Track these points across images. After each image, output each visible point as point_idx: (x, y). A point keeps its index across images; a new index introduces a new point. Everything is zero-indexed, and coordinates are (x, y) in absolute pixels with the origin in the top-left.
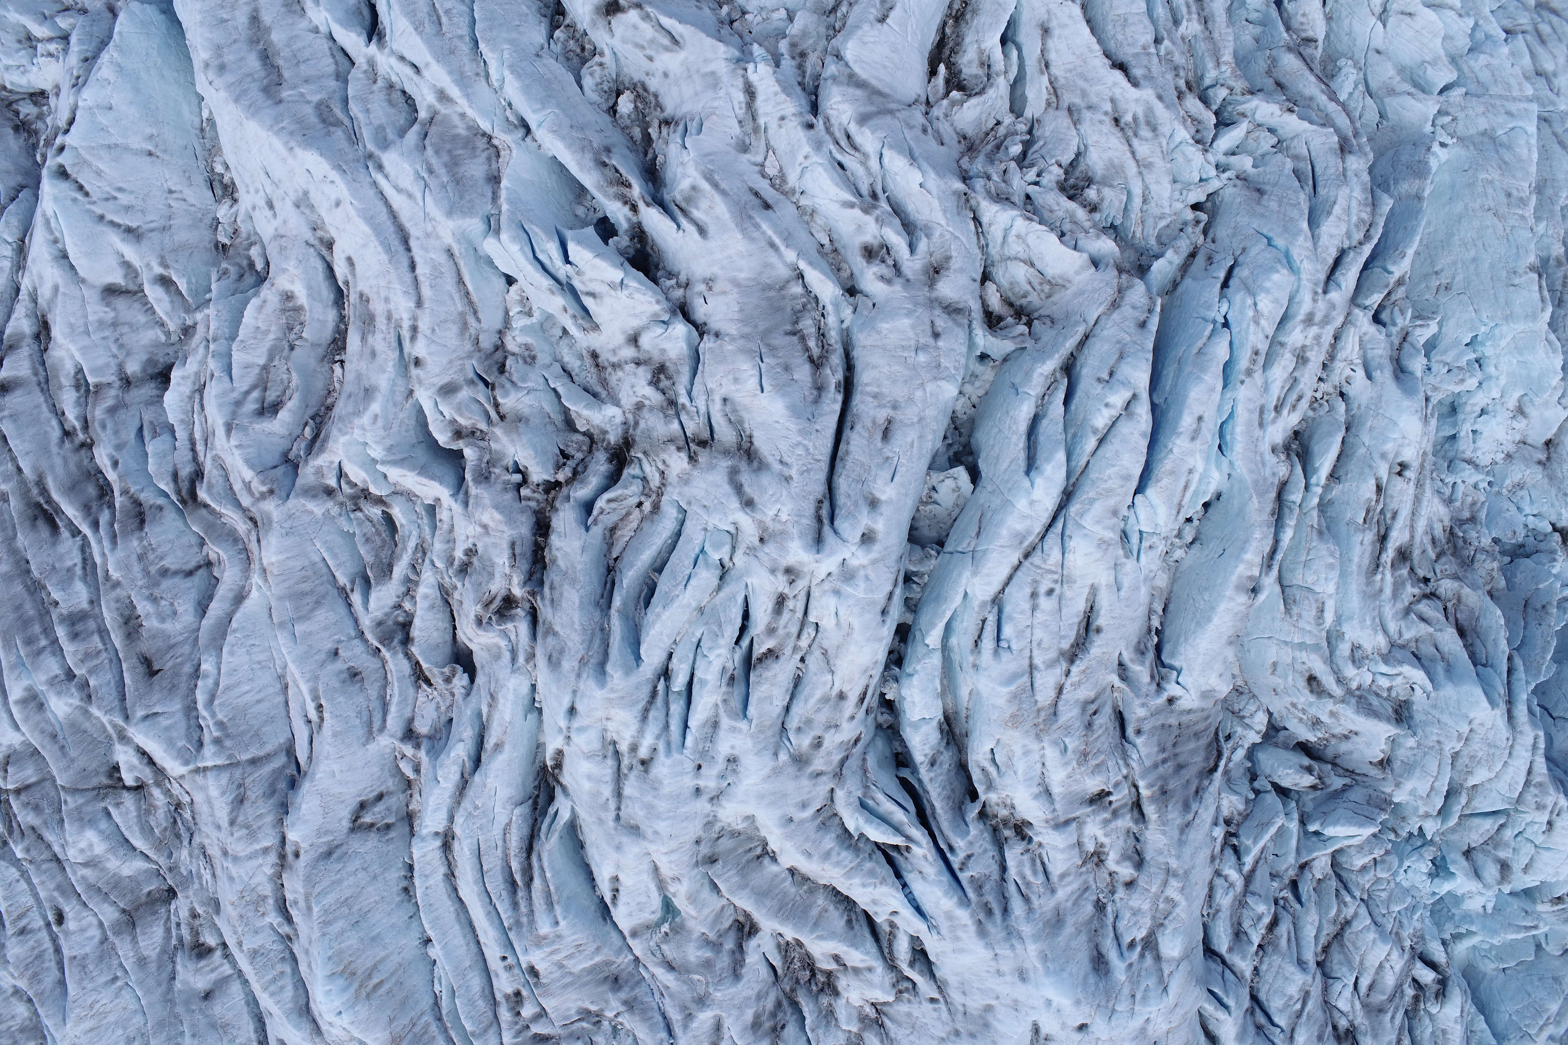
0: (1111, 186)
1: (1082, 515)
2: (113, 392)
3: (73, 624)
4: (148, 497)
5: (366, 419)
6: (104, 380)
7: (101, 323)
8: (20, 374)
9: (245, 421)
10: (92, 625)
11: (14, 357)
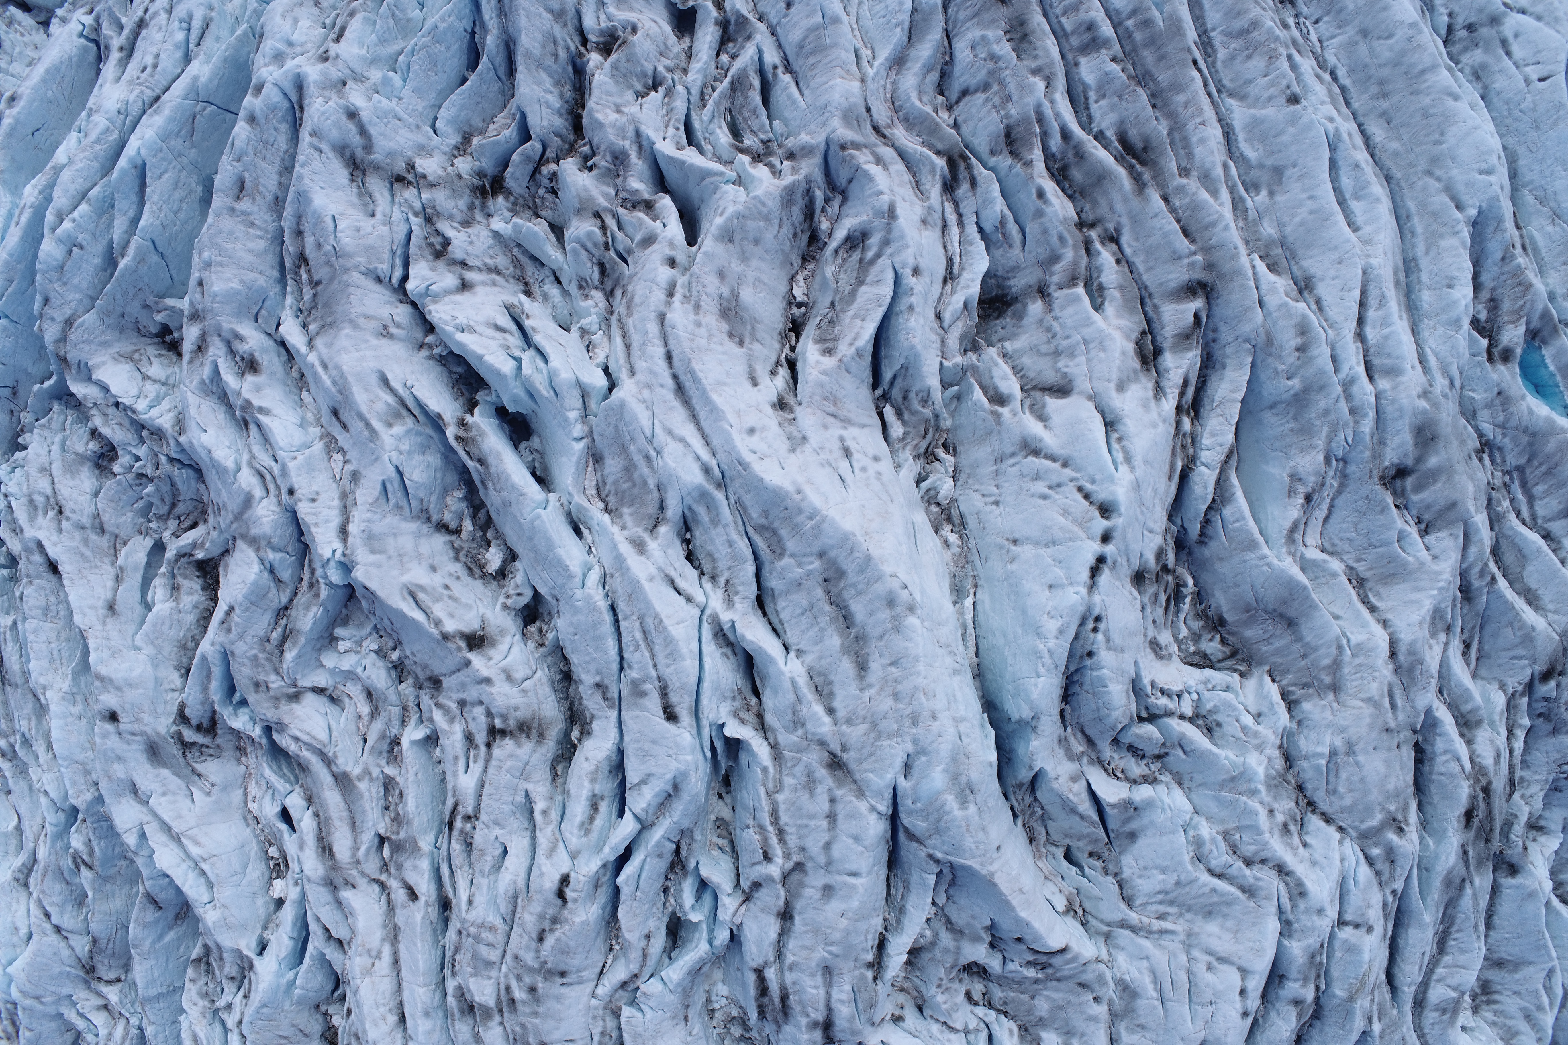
0: (77, 454)
1: (107, 130)
2: (1055, 279)
3: (1094, 39)
4: (1004, 161)
5: (731, 209)
6: (1066, 291)
7: (1072, 355)
8: (1173, 306)
9: (876, 223)
10: (1075, 41)
11: (1181, 324)
